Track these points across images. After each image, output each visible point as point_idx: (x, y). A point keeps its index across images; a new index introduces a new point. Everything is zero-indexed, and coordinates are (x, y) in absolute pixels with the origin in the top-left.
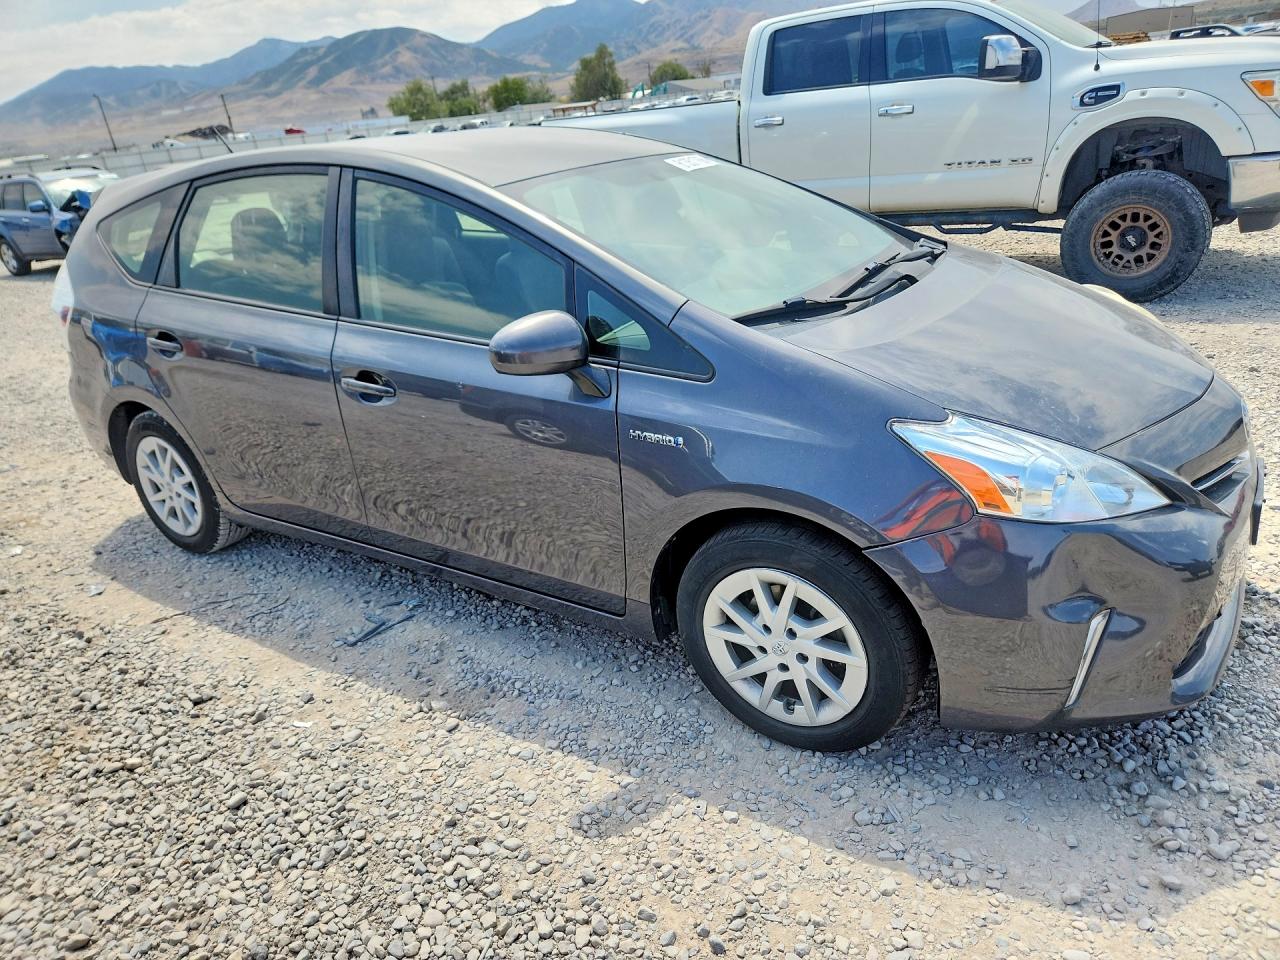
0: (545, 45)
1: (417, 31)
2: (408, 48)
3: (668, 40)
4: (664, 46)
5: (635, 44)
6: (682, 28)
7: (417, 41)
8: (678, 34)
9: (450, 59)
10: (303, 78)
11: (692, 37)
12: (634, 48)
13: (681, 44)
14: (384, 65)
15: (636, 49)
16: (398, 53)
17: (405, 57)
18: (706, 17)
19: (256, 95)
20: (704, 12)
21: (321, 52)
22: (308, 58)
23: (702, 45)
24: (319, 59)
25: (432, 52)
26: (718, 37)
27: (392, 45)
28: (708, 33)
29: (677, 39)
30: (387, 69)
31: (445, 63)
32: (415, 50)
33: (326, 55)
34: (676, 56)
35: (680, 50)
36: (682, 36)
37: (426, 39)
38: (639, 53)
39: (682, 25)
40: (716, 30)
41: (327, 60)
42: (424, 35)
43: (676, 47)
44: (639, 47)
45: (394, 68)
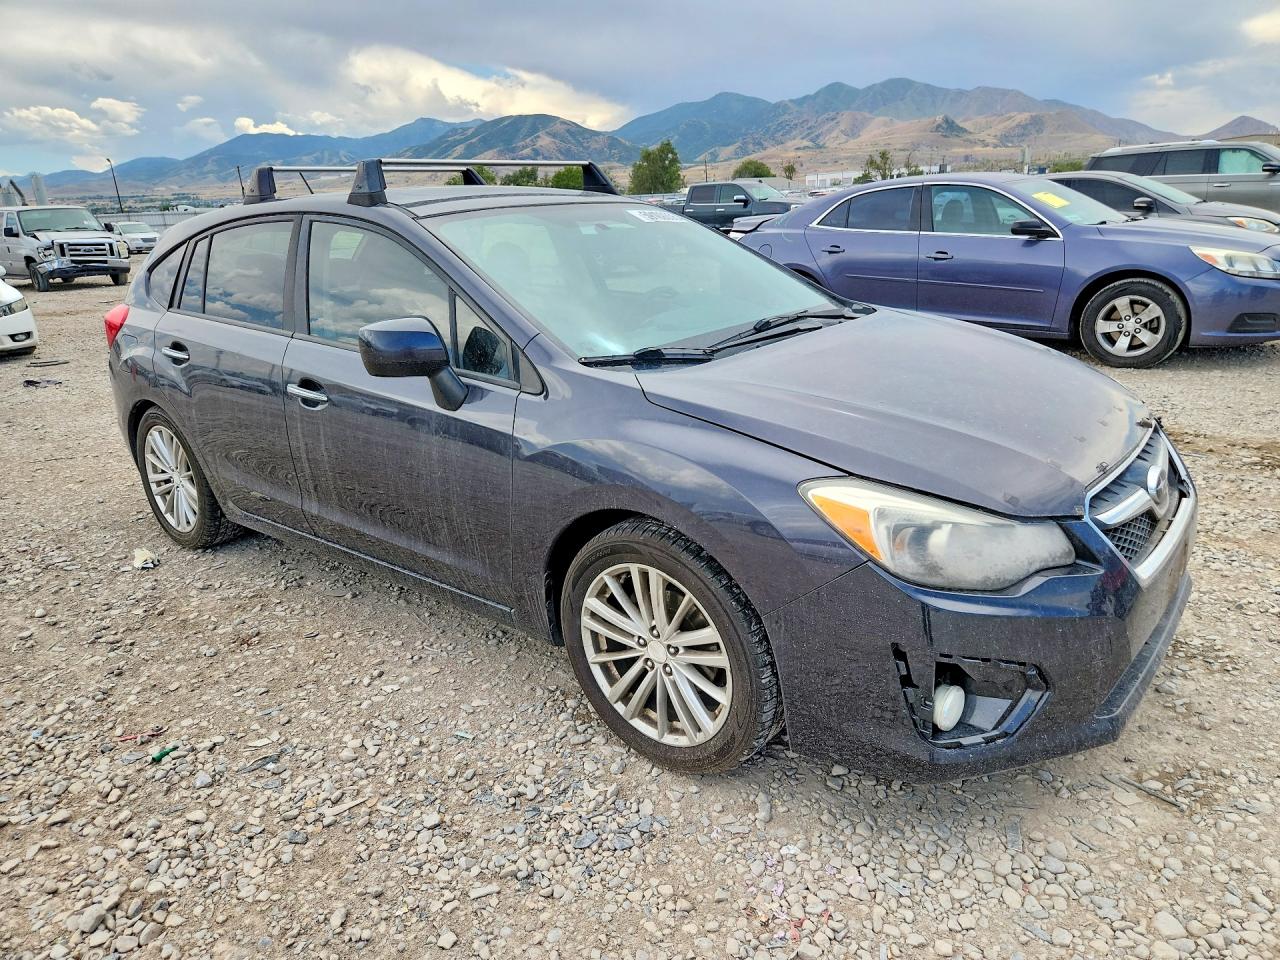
0: (676, 137)
1: (559, 118)
2: (548, 134)
3: (794, 139)
4: (790, 144)
6: (809, 128)
7: (558, 127)
8: (804, 134)
9: (585, 145)
10: (450, 155)
11: (817, 136)
12: (760, 144)
13: (806, 143)
14: (524, 147)
16: (538, 137)
17: (544, 141)
18: (833, 119)
20: (832, 114)
21: (470, 132)
22: (457, 137)
23: (827, 145)
24: (466, 139)
25: (570, 138)
26: (843, 138)
27: (534, 130)
28: (834, 134)
29: (803, 138)
30: (527, 151)
31: (581, 149)
32: (554, 136)
33: (473, 135)
34: (800, 153)
35: (805, 148)
36: (808, 134)
37: (566, 127)
38: (765, 149)
39: (809, 125)
40: (842, 131)
41: (474, 140)
42: (564, 122)
43: (802, 146)
44: (766, 144)
45: (533, 150)
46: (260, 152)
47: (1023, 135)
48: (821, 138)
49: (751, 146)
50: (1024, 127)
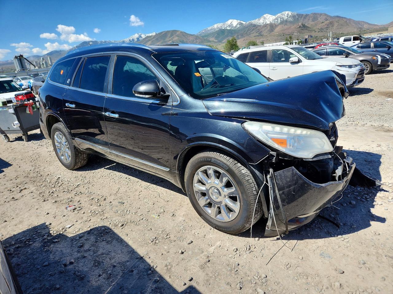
49: (240, 36)
50: (328, 25)
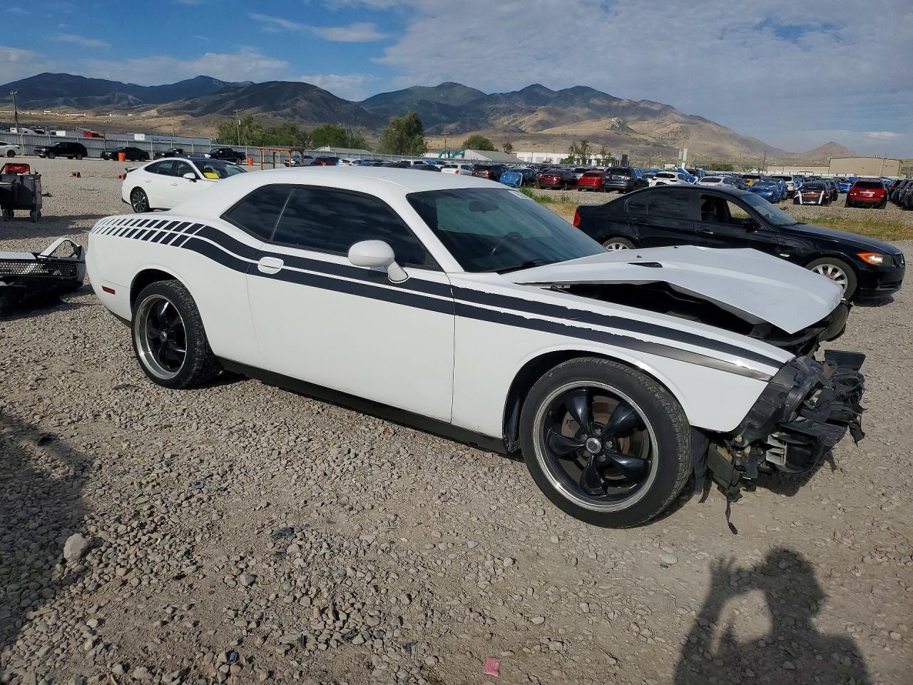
1: (315, 87)
2: (306, 99)
5: (478, 122)
6: (514, 117)
7: (314, 94)
9: (336, 110)
10: (222, 107)
13: (512, 127)
14: (285, 107)
15: (477, 125)
16: (297, 100)
17: (302, 104)
18: (533, 112)
19: (185, 113)
20: (532, 108)
21: (240, 91)
22: (230, 94)
23: (528, 131)
24: (238, 96)
25: (323, 103)
26: (541, 127)
28: (534, 123)
29: (509, 124)
30: (288, 110)
31: (332, 113)
33: (244, 93)
34: (507, 135)
35: (511, 131)
36: (514, 121)
37: (320, 94)
38: (480, 128)
39: (515, 114)
40: (540, 122)
41: (244, 97)
42: (320, 91)
43: (509, 129)
44: (480, 124)
45: (293, 110)
46: (58, 89)
47: (675, 139)
48: (524, 125)
49: (469, 125)
